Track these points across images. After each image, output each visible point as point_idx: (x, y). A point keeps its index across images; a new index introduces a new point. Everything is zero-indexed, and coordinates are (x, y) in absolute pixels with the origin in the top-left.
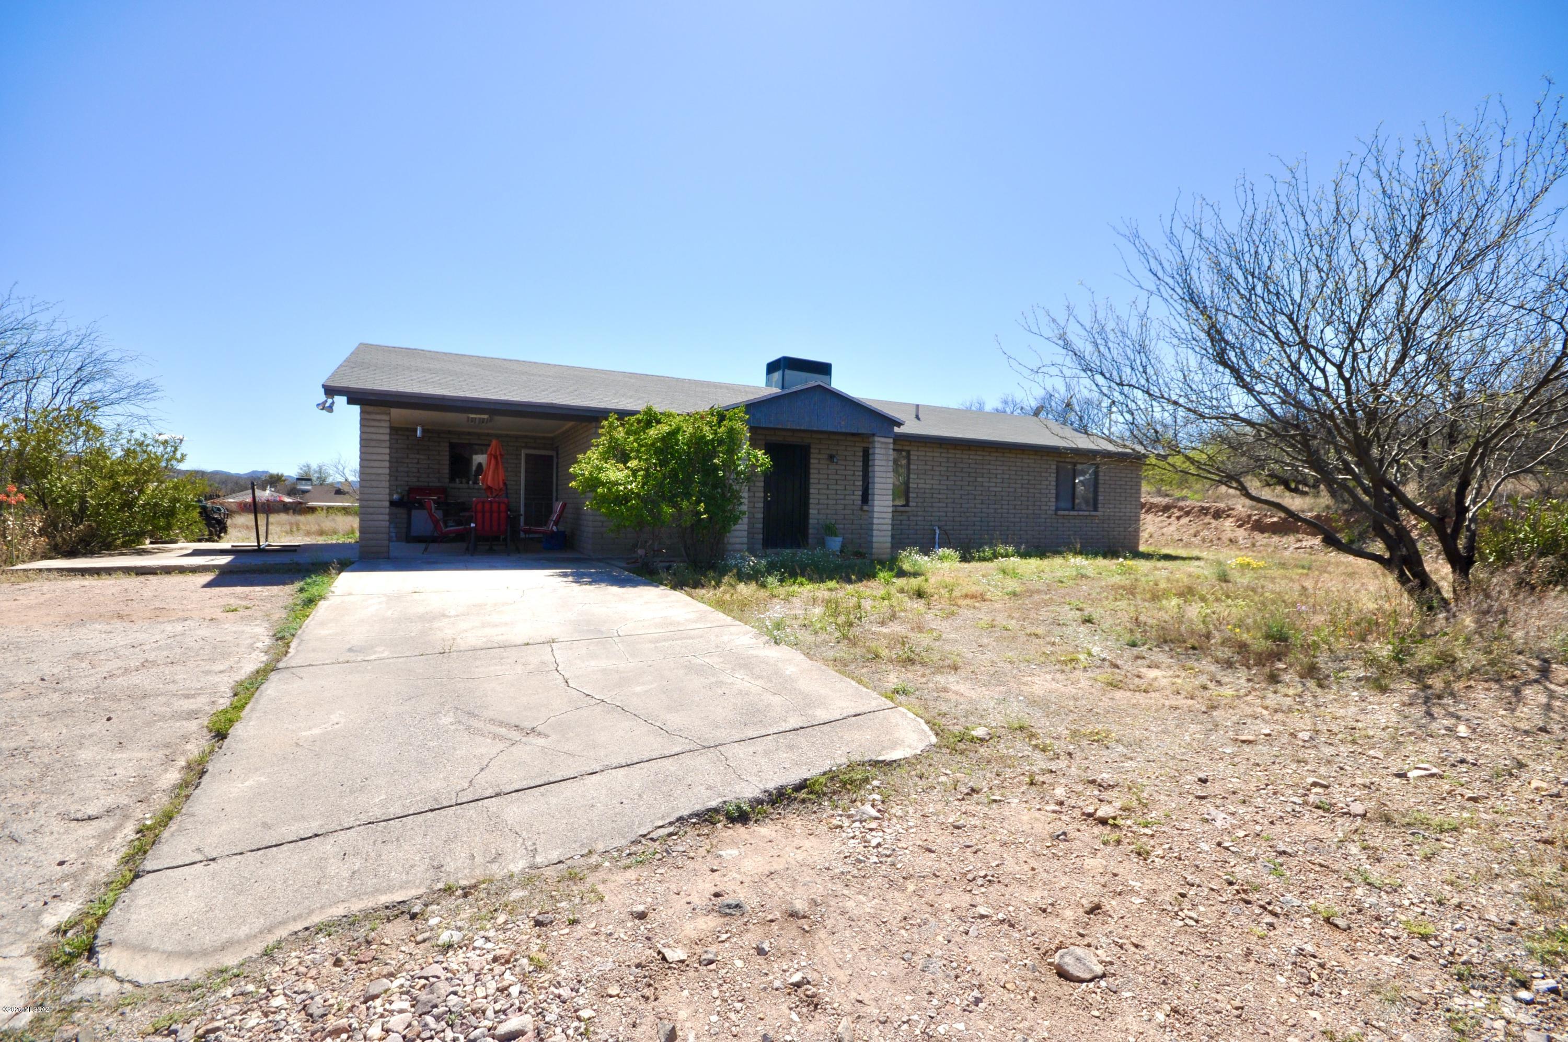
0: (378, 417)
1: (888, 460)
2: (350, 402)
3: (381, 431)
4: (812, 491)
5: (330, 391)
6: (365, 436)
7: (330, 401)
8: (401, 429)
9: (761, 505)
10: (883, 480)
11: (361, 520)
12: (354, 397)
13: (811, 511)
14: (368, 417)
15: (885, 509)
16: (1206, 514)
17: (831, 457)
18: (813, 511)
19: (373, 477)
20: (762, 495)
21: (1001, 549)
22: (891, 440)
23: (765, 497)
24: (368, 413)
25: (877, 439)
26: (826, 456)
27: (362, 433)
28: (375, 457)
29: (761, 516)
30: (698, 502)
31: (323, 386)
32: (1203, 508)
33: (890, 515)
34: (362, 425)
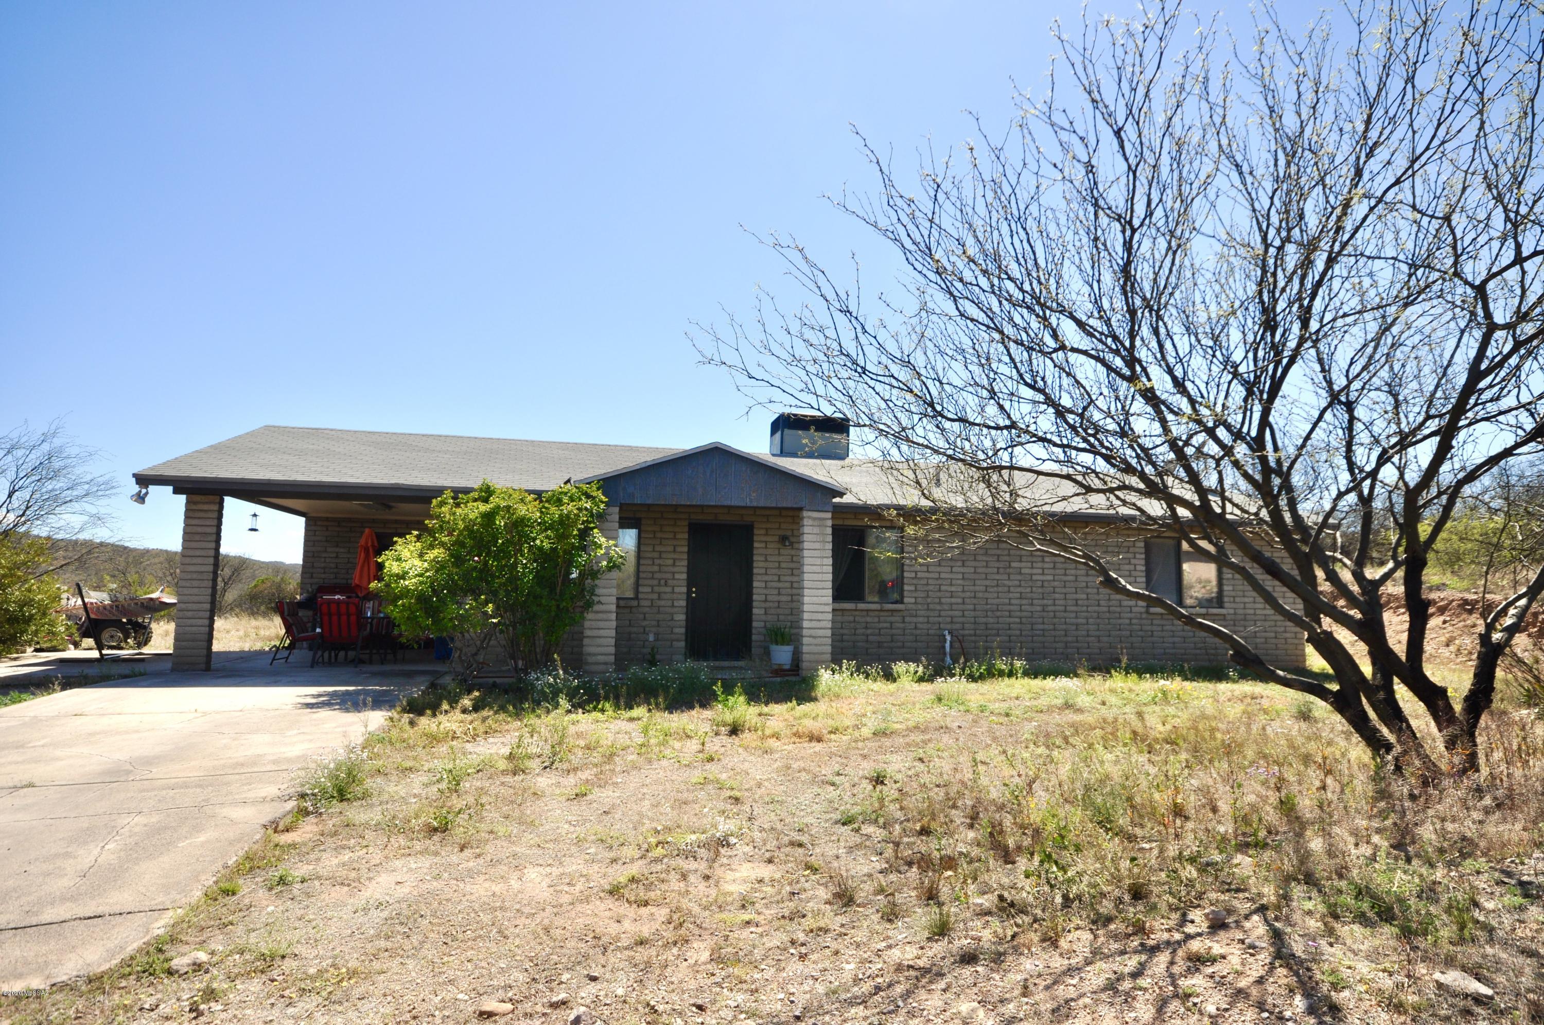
0: (206, 507)
1: (824, 542)
2: (176, 491)
3: (208, 522)
4: (755, 584)
5: (143, 480)
6: (189, 529)
7: (144, 491)
8: (320, 519)
9: (683, 603)
10: (815, 569)
11: (177, 626)
12: (180, 485)
13: (755, 611)
14: (194, 507)
15: (822, 608)
16: (1470, 612)
17: (783, 539)
18: (757, 611)
19: (195, 576)
20: (684, 590)
21: (1001, 665)
22: (829, 515)
23: (689, 592)
24: (195, 503)
25: (805, 514)
26: (776, 538)
27: (187, 525)
28: (198, 553)
29: (683, 617)
30: (486, 603)
31: (134, 475)
32: (1466, 602)
33: (830, 616)
34: (187, 517)
